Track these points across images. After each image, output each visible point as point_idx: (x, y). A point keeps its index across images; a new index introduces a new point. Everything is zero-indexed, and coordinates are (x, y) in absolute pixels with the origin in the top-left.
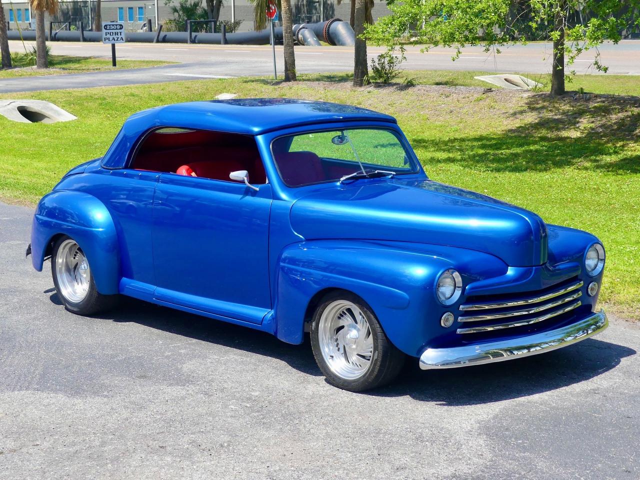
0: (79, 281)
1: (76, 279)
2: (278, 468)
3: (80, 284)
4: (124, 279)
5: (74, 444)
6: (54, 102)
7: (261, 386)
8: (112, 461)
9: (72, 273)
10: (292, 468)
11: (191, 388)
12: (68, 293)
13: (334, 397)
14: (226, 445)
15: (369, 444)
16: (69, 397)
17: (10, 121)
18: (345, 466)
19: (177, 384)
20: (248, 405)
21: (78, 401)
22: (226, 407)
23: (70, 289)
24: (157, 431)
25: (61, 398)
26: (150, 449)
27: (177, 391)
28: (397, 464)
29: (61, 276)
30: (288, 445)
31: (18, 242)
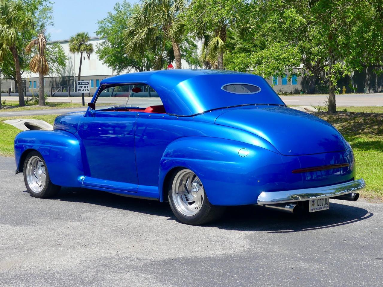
2: (123, 252)
5: (9, 243)
6: (46, 121)
7: (125, 222)
8: (28, 250)
10: (132, 252)
11: (83, 223)
13: (165, 226)
14: (96, 243)
15: (180, 243)
16: (12, 226)
17: (20, 130)
18: (162, 251)
19: (77, 221)
20: (115, 229)
21: (17, 228)
22: (101, 229)
24: (58, 239)
25: (8, 226)
26: (52, 246)
27: (76, 224)
28: (193, 250)
30: (132, 243)
31: (6, 171)
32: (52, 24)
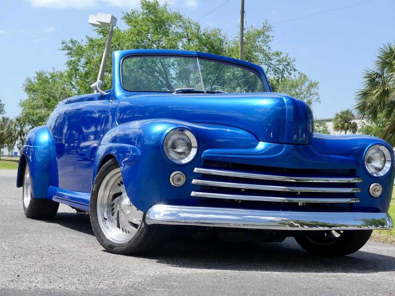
32: (318, 100)
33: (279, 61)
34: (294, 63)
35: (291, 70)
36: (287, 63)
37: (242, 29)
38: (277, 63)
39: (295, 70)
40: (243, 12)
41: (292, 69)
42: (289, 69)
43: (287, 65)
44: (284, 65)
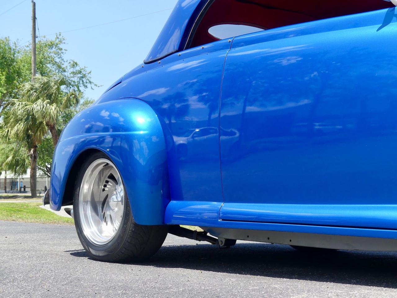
0: (108, 220)
1: (104, 218)
3: (109, 223)
4: (173, 203)
9: (100, 209)
12: (92, 233)
23: (94, 228)
29: (85, 211)
33: (73, 73)
34: (89, 75)
35: (86, 83)
36: (81, 76)
37: (35, 37)
38: (72, 75)
39: (90, 82)
40: (34, 18)
41: (88, 81)
42: (85, 82)
43: (82, 77)
44: (78, 77)
